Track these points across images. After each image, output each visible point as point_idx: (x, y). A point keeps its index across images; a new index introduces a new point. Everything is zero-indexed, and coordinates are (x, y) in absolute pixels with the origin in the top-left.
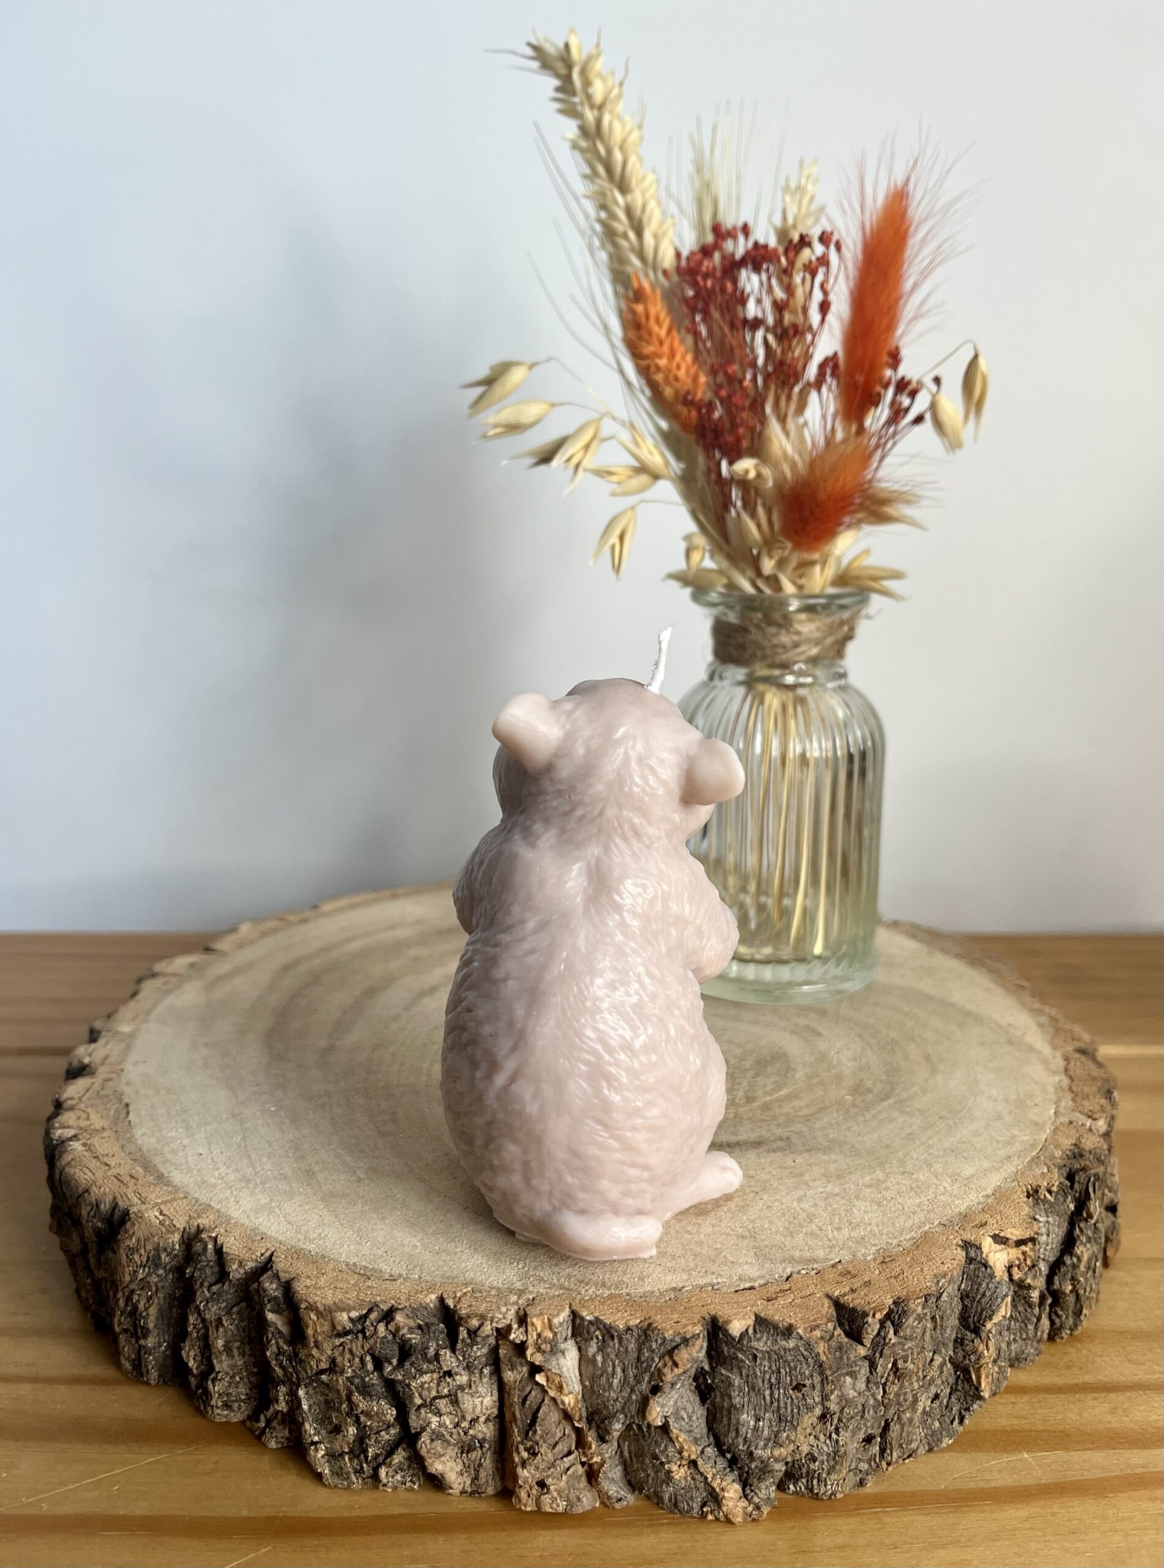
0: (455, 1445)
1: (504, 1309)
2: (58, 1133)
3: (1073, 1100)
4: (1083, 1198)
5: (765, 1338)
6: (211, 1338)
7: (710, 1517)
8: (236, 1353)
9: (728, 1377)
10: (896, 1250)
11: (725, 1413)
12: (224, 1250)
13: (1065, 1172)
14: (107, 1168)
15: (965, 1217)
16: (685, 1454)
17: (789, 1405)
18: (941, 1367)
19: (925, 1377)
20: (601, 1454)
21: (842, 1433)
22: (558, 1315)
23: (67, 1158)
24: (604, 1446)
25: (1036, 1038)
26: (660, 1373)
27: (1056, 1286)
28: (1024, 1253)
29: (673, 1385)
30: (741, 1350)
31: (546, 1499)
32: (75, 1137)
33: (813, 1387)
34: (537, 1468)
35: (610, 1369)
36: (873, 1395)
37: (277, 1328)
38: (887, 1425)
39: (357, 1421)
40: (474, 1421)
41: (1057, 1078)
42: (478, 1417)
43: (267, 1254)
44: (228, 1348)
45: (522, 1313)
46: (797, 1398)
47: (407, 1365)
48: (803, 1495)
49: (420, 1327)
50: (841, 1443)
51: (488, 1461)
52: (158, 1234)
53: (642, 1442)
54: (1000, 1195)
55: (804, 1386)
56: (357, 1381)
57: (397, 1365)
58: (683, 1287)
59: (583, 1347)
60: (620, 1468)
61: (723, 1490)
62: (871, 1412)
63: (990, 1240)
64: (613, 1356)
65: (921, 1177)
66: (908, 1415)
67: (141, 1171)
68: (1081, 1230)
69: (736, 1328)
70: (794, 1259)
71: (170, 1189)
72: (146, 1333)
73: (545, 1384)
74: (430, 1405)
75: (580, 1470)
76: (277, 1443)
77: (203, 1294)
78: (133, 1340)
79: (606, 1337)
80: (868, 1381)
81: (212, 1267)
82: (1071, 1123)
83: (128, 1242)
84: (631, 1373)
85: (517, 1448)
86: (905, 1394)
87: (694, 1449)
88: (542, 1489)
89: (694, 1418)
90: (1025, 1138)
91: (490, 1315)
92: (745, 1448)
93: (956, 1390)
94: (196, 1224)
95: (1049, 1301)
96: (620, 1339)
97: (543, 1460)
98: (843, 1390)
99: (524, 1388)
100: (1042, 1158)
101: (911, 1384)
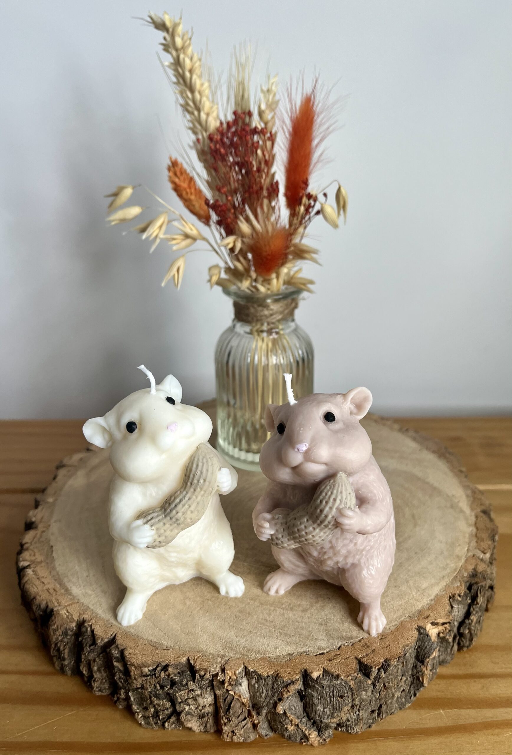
0: (196, 716)
1: (215, 666)
2: (22, 564)
3: (477, 542)
4: (475, 595)
5: (327, 679)
6: (92, 667)
7: (304, 744)
8: (103, 672)
9: (311, 693)
10: (388, 631)
11: (310, 705)
12: (95, 633)
13: (468, 584)
14: (43, 585)
15: (420, 612)
16: (293, 722)
17: (338, 704)
18: (405, 681)
19: (398, 686)
20: (258, 719)
21: (361, 711)
22: (238, 669)
23: (26, 579)
24: (259, 717)
25: (464, 504)
26: (282, 694)
27: (462, 631)
28: (445, 628)
29: (288, 698)
30: (317, 684)
31: (235, 738)
32: (28, 566)
33: (348, 697)
34: (231, 726)
35: (261, 690)
36: (375, 696)
37: (118, 668)
38: (381, 706)
39: (154, 706)
40: (204, 707)
41: (471, 529)
42: (206, 705)
43: (113, 635)
44: (99, 670)
45: (223, 667)
46: (341, 701)
47: (174, 688)
48: (344, 732)
49: (179, 673)
50: (360, 715)
51: (211, 720)
52: (66, 623)
53: (275, 716)
54: (437, 599)
55: (345, 696)
56: (153, 693)
57: (170, 687)
58: (293, 653)
59: (250, 680)
60: (267, 723)
61: (309, 734)
62: (374, 702)
63: (430, 625)
64: (262, 685)
65: (403, 589)
66: (390, 701)
67: (58, 586)
68: (474, 609)
69: (315, 675)
70: (343, 637)
71: (71, 597)
72: (64, 659)
73: (234, 694)
74: (185, 702)
75: (250, 725)
76: (122, 706)
77: (87, 649)
78: (59, 660)
79: (259, 678)
80: (372, 691)
81: (90, 638)
82: (474, 556)
83: (53, 627)
84: (270, 693)
85: (222, 719)
86: (389, 694)
87: (297, 720)
88: (233, 733)
89: (297, 708)
90: (452, 565)
91: (209, 669)
92: (319, 718)
93: (413, 683)
94: (82, 617)
95: (458, 638)
96: (265, 680)
97: (233, 723)
98: (361, 696)
99: (224, 696)
100: (458, 577)
101: (391, 690)
